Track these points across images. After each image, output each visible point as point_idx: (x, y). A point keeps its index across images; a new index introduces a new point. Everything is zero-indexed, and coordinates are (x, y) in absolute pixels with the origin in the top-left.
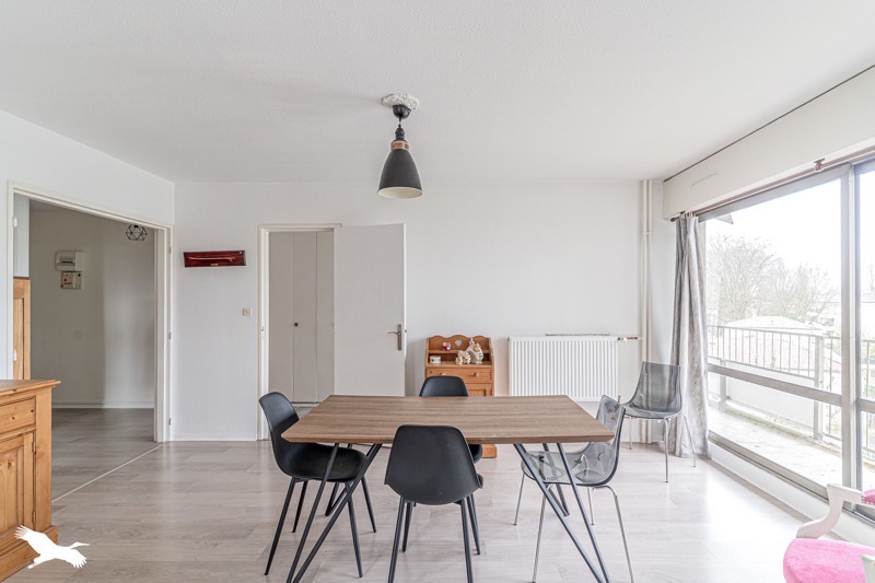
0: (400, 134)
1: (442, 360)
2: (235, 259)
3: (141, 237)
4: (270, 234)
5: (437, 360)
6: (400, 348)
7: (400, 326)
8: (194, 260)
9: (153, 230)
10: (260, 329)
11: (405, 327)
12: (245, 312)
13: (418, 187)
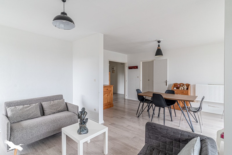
0: (159, 46)
1: (177, 88)
2: (136, 67)
3: (123, 64)
4: (142, 62)
5: (175, 88)
6: (166, 85)
7: (166, 81)
8: (130, 68)
9: (124, 63)
10: (140, 80)
11: (168, 81)
12: (138, 77)
13: (162, 55)
